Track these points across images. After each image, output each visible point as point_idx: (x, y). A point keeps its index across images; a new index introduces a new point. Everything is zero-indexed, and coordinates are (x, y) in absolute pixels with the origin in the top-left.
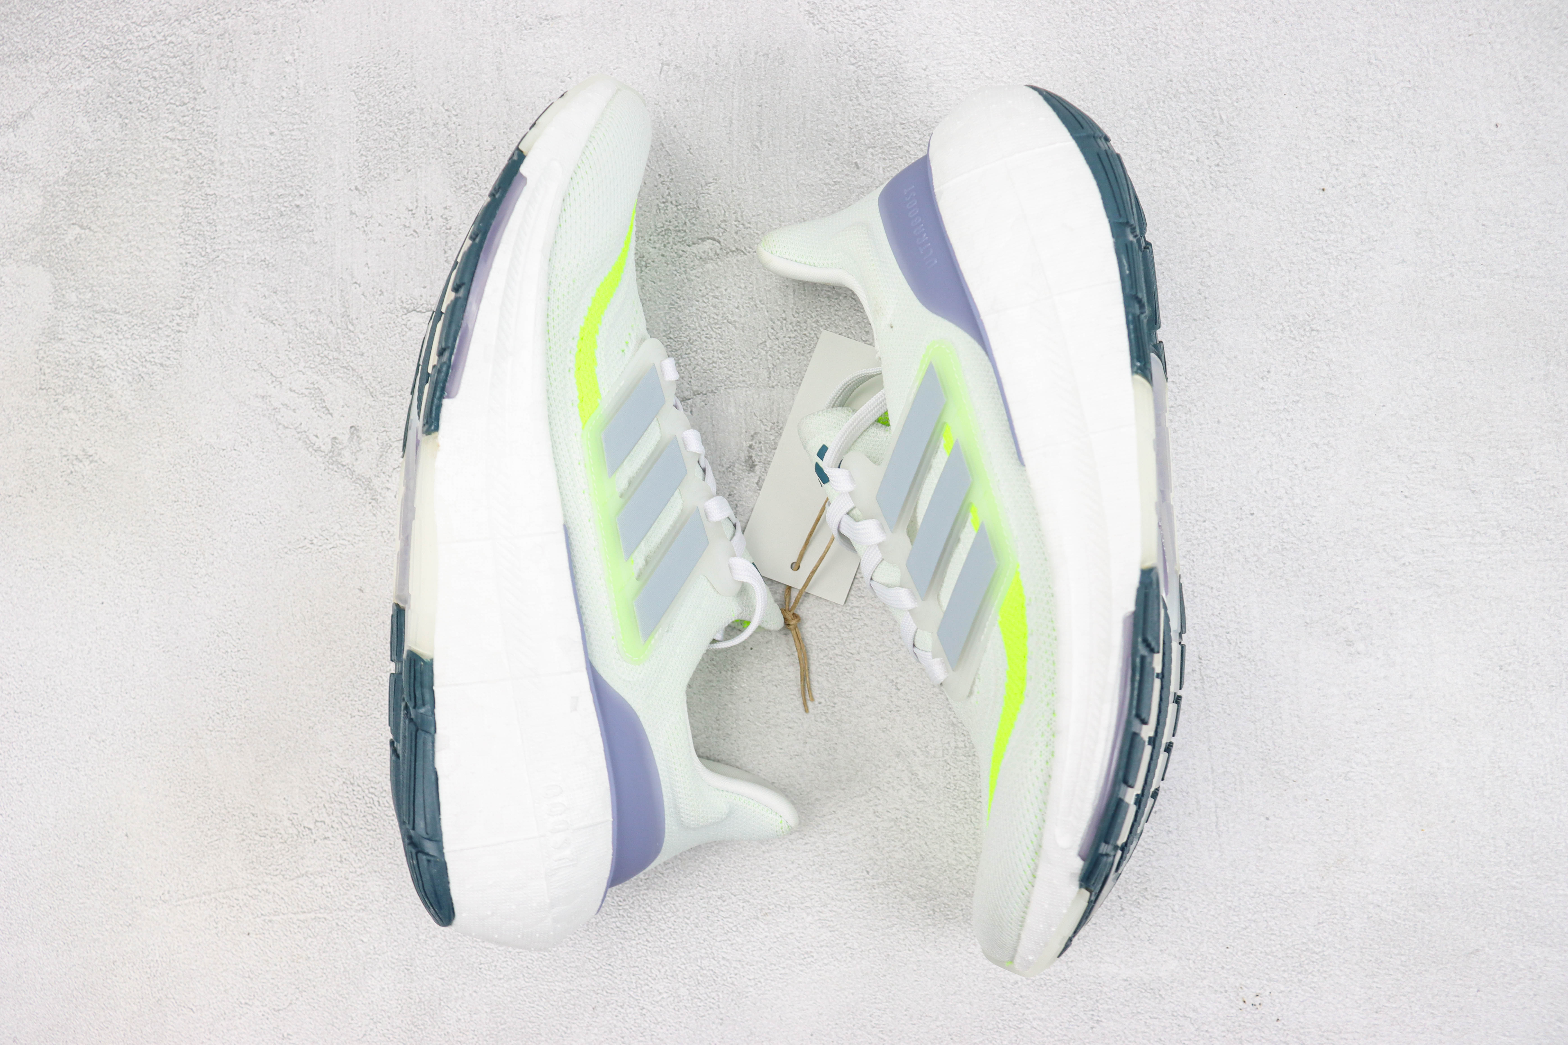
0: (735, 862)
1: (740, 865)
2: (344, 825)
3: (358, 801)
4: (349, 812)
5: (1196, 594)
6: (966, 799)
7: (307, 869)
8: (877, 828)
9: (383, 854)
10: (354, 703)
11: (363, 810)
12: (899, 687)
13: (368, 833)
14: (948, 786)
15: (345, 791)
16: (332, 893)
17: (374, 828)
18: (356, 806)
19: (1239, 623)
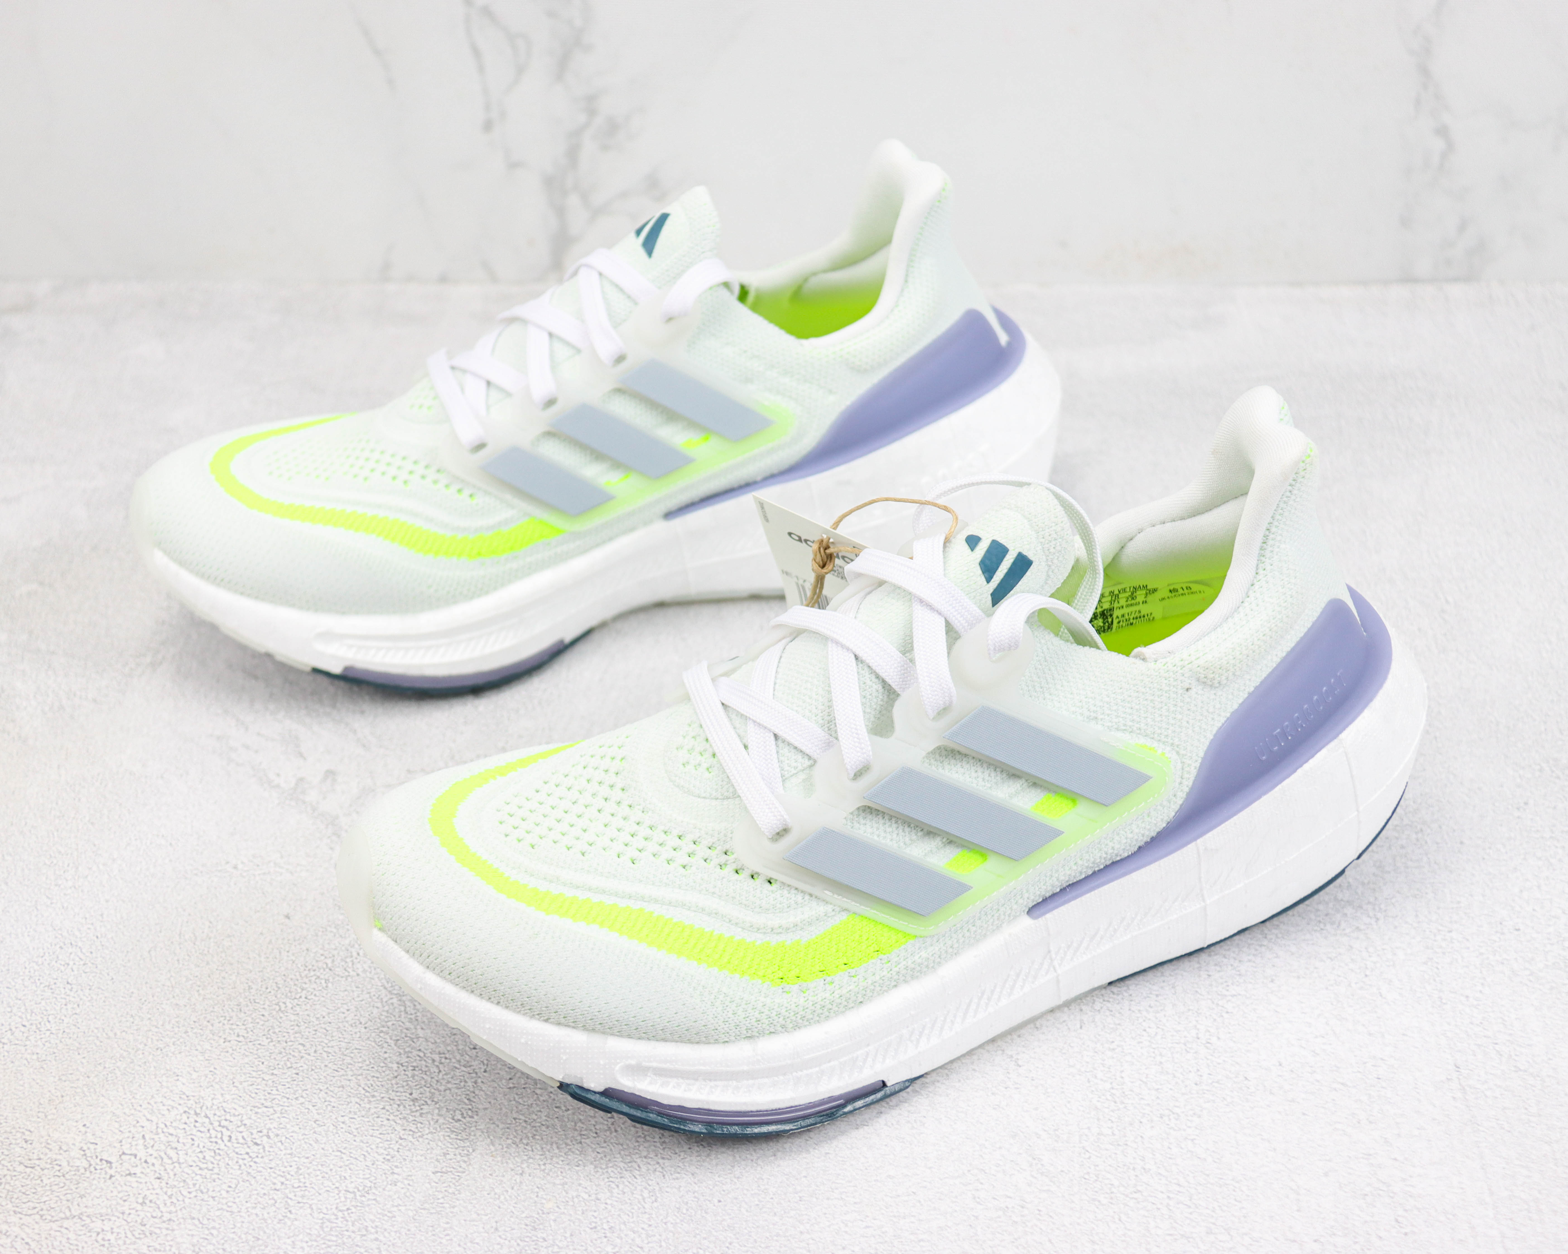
0: (755, 1241)
1: (763, 1245)
2: (166, 1160)
3: (199, 1133)
4: (180, 1146)
5: (1444, 1001)
6: (1112, 1193)
7: (85, 1210)
8: (977, 1217)
9: (213, 1197)
10: (234, 1027)
11: (201, 1145)
12: (1020, 1063)
13: (199, 1172)
14: (1087, 1177)
15: (183, 1121)
16: (113, 1241)
17: (210, 1166)
18: (193, 1140)
19: (1511, 1034)
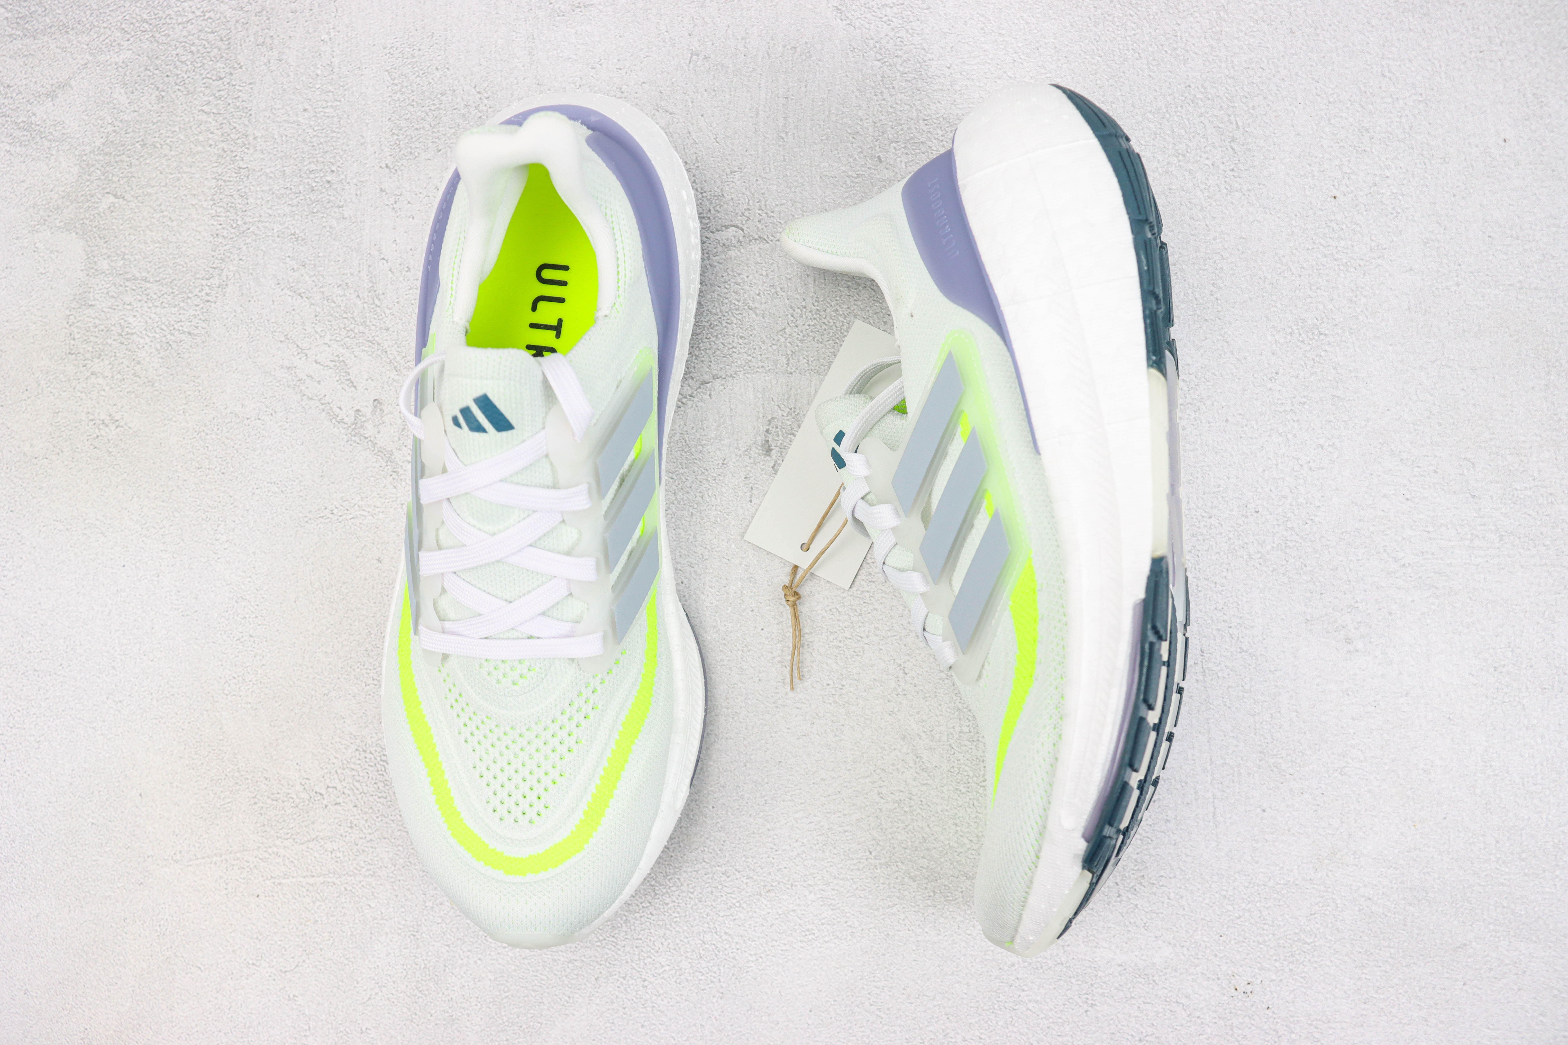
0: (740, 839)
1: (745, 842)
2: (356, 791)
3: (370, 768)
4: (361, 779)
6: (969, 783)
7: (318, 834)
8: (881, 810)
9: (393, 821)
10: (369, 671)
11: (374, 777)
13: (379, 800)
14: (952, 770)
15: (357, 757)
16: (342, 858)
17: (385, 795)
18: (368, 773)
